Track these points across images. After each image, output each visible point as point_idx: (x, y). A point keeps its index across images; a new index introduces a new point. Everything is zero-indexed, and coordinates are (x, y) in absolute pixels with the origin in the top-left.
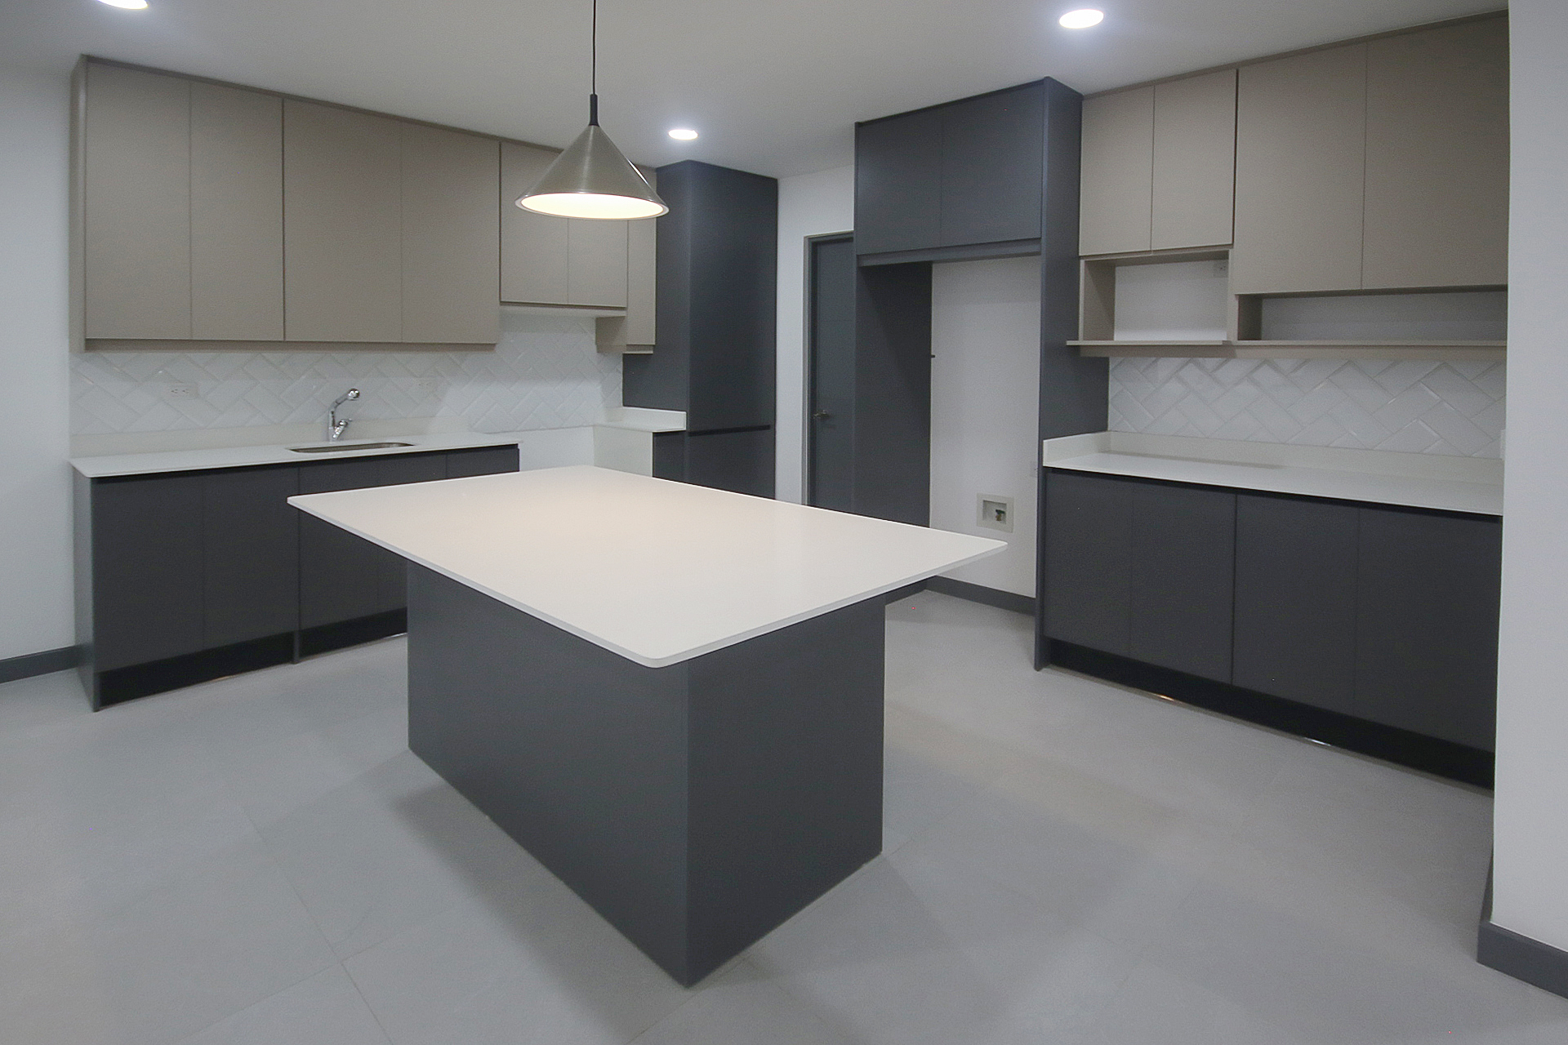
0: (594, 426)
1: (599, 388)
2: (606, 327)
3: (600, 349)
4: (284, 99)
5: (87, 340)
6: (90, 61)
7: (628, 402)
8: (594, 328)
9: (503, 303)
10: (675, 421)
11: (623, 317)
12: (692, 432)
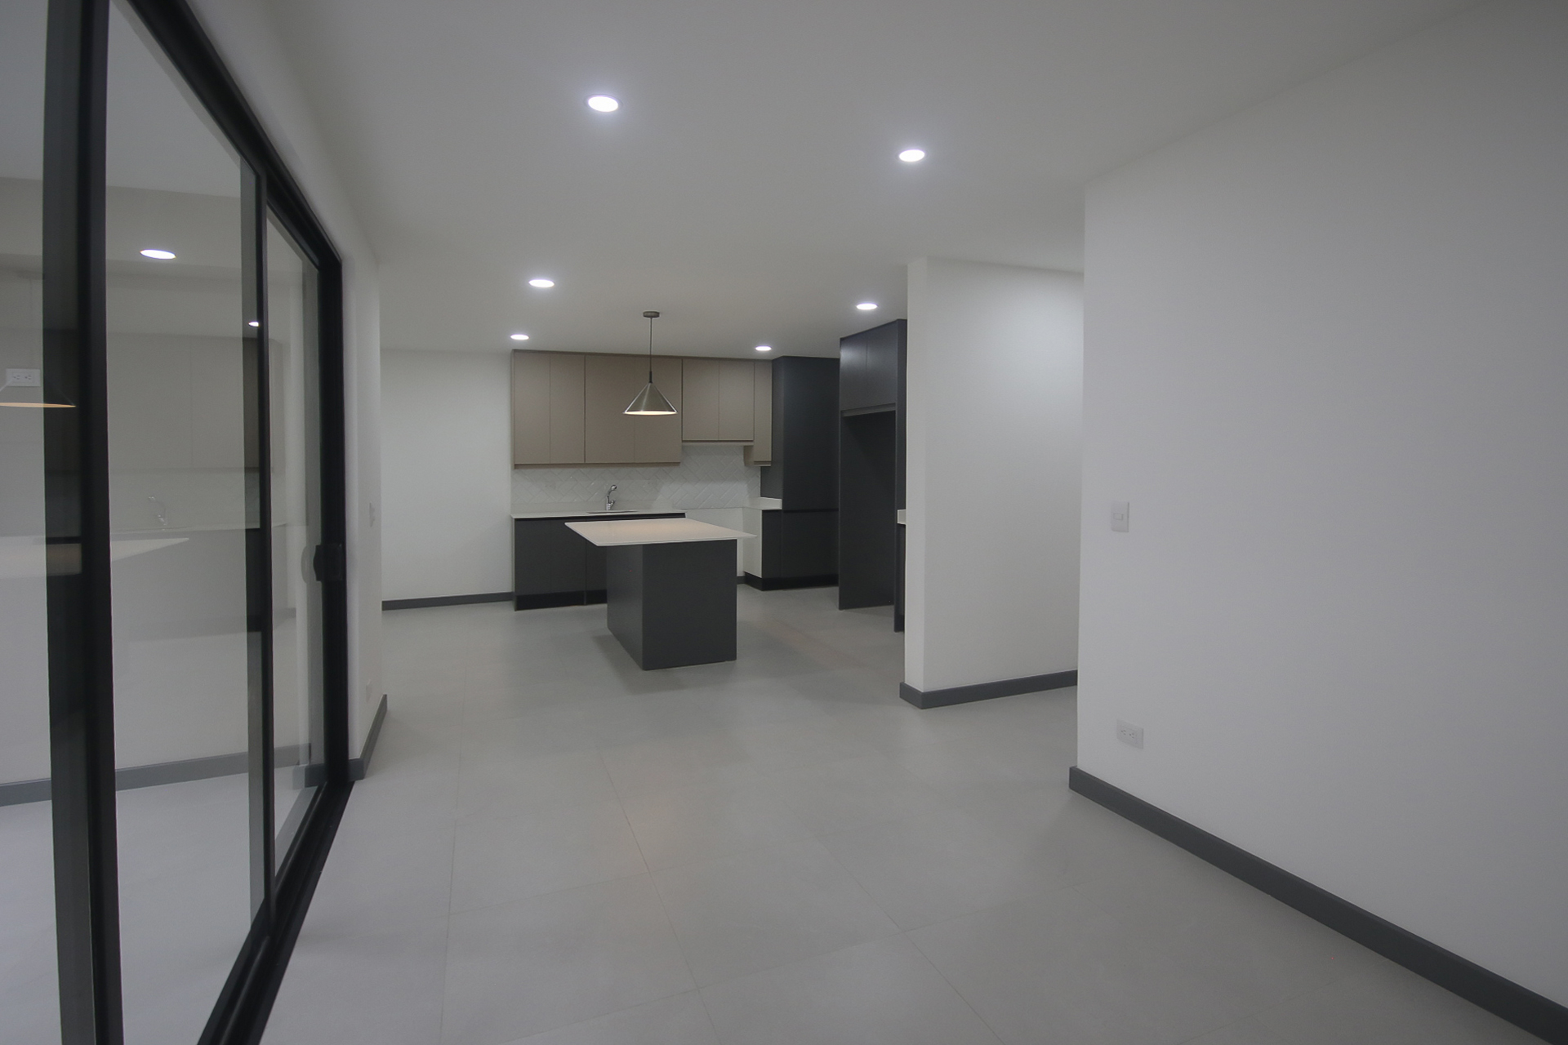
0: (743, 507)
1: (746, 486)
2: (747, 451)
3: (746, 464)
4: (585, 355)
5: (515, 465)
6: (515, 351)
7: (762, 495)
8: (742, 452)
9: (683, 441)
10: (776, 504)
11: (752, 446)
12: (786, 510)
